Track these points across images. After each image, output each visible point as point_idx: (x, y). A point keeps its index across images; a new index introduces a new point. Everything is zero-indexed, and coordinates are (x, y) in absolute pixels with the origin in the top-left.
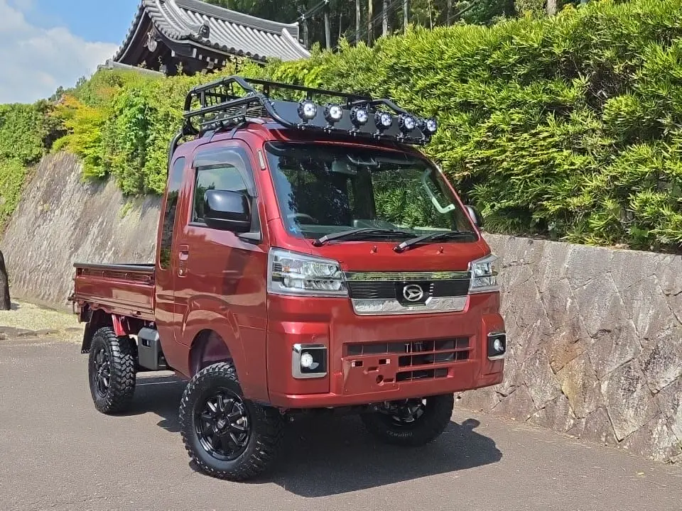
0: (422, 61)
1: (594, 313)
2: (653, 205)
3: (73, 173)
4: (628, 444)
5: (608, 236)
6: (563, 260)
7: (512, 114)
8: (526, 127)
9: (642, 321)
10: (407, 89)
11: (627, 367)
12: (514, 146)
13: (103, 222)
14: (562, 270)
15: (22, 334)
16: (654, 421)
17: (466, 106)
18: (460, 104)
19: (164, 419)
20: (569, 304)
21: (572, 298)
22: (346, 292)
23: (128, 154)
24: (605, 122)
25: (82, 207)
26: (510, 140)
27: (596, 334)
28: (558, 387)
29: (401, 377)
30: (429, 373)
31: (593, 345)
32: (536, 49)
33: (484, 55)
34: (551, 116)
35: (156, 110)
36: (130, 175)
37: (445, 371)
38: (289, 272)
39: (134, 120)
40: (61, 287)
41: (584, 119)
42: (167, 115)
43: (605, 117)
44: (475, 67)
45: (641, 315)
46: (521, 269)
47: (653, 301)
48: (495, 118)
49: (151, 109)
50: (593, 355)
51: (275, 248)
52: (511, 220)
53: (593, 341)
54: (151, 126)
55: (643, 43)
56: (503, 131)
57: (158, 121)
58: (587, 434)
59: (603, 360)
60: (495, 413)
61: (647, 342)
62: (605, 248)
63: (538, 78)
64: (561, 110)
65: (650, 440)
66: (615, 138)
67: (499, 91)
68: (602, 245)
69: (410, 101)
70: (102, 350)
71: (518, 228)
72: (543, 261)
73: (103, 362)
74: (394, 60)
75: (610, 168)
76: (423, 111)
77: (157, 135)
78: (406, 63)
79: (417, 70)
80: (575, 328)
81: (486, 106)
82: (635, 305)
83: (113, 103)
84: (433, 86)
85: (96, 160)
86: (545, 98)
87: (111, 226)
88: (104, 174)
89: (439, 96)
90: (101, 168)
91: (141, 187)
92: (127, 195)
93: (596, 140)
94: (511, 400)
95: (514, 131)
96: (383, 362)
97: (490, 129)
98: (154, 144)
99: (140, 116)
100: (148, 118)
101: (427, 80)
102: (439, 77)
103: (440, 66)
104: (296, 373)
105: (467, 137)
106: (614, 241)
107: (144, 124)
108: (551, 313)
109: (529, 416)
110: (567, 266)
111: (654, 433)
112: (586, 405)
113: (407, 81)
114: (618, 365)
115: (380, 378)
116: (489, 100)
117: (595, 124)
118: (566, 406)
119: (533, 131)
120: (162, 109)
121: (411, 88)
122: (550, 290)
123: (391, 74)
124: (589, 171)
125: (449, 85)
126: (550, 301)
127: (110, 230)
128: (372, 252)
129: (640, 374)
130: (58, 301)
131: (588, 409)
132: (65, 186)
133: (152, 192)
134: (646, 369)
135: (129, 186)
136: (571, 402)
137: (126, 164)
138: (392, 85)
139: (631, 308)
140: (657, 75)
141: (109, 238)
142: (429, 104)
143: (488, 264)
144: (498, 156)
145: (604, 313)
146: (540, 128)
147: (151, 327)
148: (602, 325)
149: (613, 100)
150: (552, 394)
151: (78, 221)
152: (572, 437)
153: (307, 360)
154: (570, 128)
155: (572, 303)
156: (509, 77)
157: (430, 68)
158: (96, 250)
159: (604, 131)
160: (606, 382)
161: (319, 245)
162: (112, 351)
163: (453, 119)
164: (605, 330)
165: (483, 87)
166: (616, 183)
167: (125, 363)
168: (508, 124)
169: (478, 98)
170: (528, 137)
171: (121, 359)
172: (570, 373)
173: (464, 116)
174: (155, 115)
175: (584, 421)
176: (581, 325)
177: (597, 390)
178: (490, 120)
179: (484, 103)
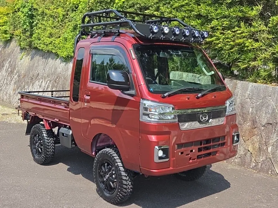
1: (263, 115)
5: (268, 80)
6: (247, 90)
7: (223, 21)
8: (230, 28)
10: (169, 7)
12: (223, 37)
13: (11, 61)
14: (246, 95)
17: (199, 16)
18: (196, 15)
19: (69, 167)
20: (250, 110)
21: (252, 108)
22: (177, 120)
23: (23, 30)
24: (269, 27)
26: (221, 33)
27: (264, 125)
28: (247, 148)
29: (199, 157)
30: (209, 154)
31: (263, 130)
34: (242, 24)
35: (37, 9)
36: (24, 40)
37: (216, 152)
38: (151, 111)
39: (27, 15)
41: (259, 25)
42: (43, 12)
43: (270, 25)
48: (214, 23)
49: (35, 9)
50: (263, 134)
51: (143, 99)
53: (263, 128)
54: (35, 17)
56: (218, 29)
57: (38, 15)
58: (261, 170)
59: (268, 136)
62: (267, 85)
63: (236, 5)
64: (248, 21)
66: (274, 35)
67: (216, 10)
68: (265, 84)
69: (171, 13)
70: (37, 135)
72: (237, 90)
73: (39, 141)
75: (271, 49)
76: (177, 18)
77: (38, 22)
80: (254, 122)
81: (210, 17)
83: (14, 5)
84: (182, 6)
85: (6, 32)
86: (240, 14)
87: (15, 63)
88: (10, 38)
89: (185, 11)
90: (8, 36)
91: (30, 46)
92: (22, 49)
93: (265, 35)
95: (223, 29)
96: (192, 151)
97: (212, 28)
98: (36, 26)
99: (30, 13)
100: (34, 13)
101: (180, 3)
104: (156, 160)
106: (271, 82)
107: (32, 17)
108: (242, 114)
109: (232, 161)
110: (249, 93)
112: (261, 157)
113: (169, 3)
114: (276, 139)
115: (190, 159)
116: (211, 14)
117: (265, 28)
118: (251, 157)
119: (234, 30)
120: (41, 9)
121: (171, 6)
122: (241, 104)
124: (261, 50)
125: (190, 6)
126: (241, 109)
127: (15, 65)
128: (187, 99)
131: (262, 159)
133: (36, 48)
135: (24, 45)
136: (254, 155)
137: (22, 34)
138: (161, 5)
141: (14, 68)
142: (180, 15)
145: (269, 116)
146: (237, 28)
147: (67, 128)
148: (267, 121)
149: (274, 17)
150: (244, 151)
152: (254, 171)
153: (161, 154)
154: (253, 29)
155: (252, 110)
156: (222, 4)
158: (8, 74)
159: (269, 31)
160: (271, 147)
161: (164, 97)
162: (44, 136)
163: (192, 22)
164: (269, 123)
165: (208, 8)
166: (274, 56)
167: (50, 142)
168: (221, 26)
169: (205, 13)
170: (231, 33)
171: (48, 140)
172: (252, 142)
173: (198, 21)
174: (36, 12)
175: (260, 164)
176: (257, 120)
177: (266, 151)
178: (211, 24)
179: (208, 15)
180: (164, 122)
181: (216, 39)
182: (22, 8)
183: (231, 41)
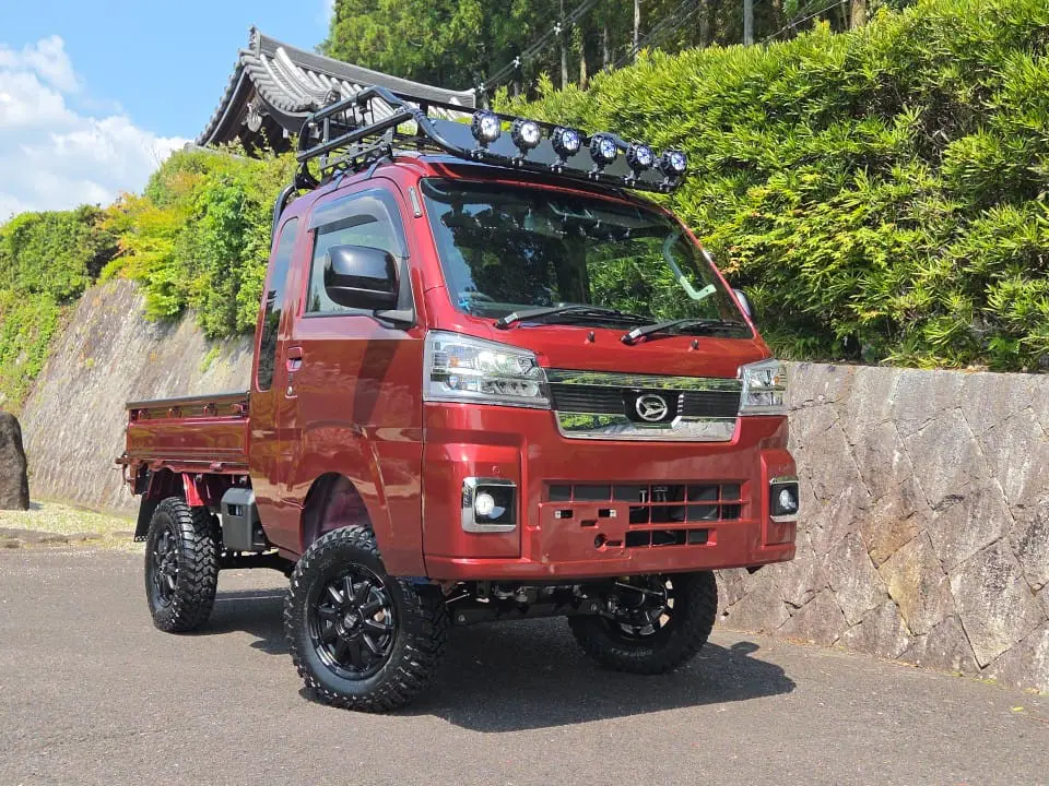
0: (663, 103)
1: (937, 472)
2: (1024, 299)
3: (131, 311)
4: (996, 671)
5: (956, 355)
6: (886, 392)
7: (802, 174)
8: (824, 193)
9: (1012, 479)
11: (990, 552)
13: (175, 379)
14: (884, 408)
15: (44, 541)
16: (1036, 633)
17: (730, 166)
18: (719, 163)
19: (262, 639)
20: (896, 459)
21: (901, 450)
22: (546, 401)
23: (214, 275)
24: (944, 178)
25: (143, 360)
26: (799, 214)
27: (940, 504)
28: (882, 588)
29: (634, 539)
30: (679, 537)
31: (937, 520)
32: (836, 74)
33: (758, 88)
34: (861, 174)
35: (257, 204)
36: (217, 305)
37: (703, 534)
38: (457, 367)
39: (223, 222)
40: (109, 481)
41: (914, 176)
43: (946, 170)
44: (745, 105)
45: (1010, 470)
46: (820, 411)
47: (1029, 447)
48: (776, 182)
49: (250, 204)
50: (937, 535)
51: (435, 330)
52: (803, 341)
53: (935, 514)
54: (250, 228)
55: (1001, 53)
56: (787, 201)
57: (260, 221)
58: (931, 659)
59: (952, 541)
60: (783, 635)
61: (1021, 510)
62: (952, 372)
63: (840, 117)
64: (876, 164)
65: (1031, 662)
66: (962, 201)
67: (780, 140)
68: (946, 368)
70: (167, 533)
71: (813, 353)
72: (854, 396)
73: (168, 552)
74: (620, 104)
75: (955, 247)
77: (259, 242)
78: (638, 107)
79: (656, 117)
80: (906, 495)
81: (762, 164)
82: (1000, 456)
83: (193, 198)
85: (166, 288)
86: (853, 147)
87: (187, 384)
90: (173, 300)
91: (232, 323)
92: (212, 338)
93: (937, 205)
94: (808, 613)
95: (804, 200)
96: (605, 513)
98: (253, 256)
99: (232, 215)
100: (246, 217)
101: (671, 131)
102: (689, 125)
103: (689, 109)
104: (468, 523)
106: (966, 362)
107: (237, 227)
108: (868, 475)
109: (836, 637)
110: (892, 402)
111: (1038, 653)
112: (928, 615)
114: (977, 549)
115: (601, 539)
116: (764, 155)
117: (931, 181)
118: (895, 617)
119: (836, 200)
120: (267, 203)
122: (867, 440)
123: (615, 126)
124: (922, 254)
125: (704, 136)
126: (867, 457)
127: (185, 391)
128: (587, 341)
129: (1014, 561)
131: (930, 619)
132: (118, 330)
134: (1022, 552)
135: (215, 323)
136: (904, 610)
137: (211, 289)
139: (995, 461)
140: (1024, 100)
143: (768, 372)
144: (781, 239)
145: (953, 471)
146: (845, 193)
147: (243, 486)
148: (950, 489)
149: (958, 144)
150: (873, 600)
151: (137, 380)
152: (906, 664)
153: (485, 504)
154: (891, 188)
155: (901, 459)
156: (796, 120)
157: (674, 111)
159: (944, 191)
161: (503, 327)
162: (182, 532)
163: (710, 188)
164: (954, 497)
165: (756, 135)
166: (966, 269)
167: (201, 550)
168: (795, 190)
169: (748, 153)
170: (827, 209)
171: (196, 544)
172: (901, 565)
173: (727, 183)
174: (255, 212)
175: (924, 639)
176: (916, 490)
177: (944, 590)
178: (767, 186)
179: (757, 160)
180: (500, 403)
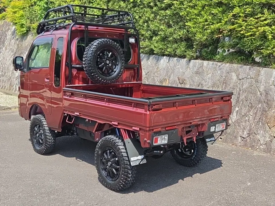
3: (10, 31)
6: (271, 77)
7: (245, 8)
8: (252, 15)
12: (246, 24)
14: (270, 81)
15: (4, 109)
17: (220, 4)
18: (217, 3)
25: (16, 47)
26: (243, 21)
28: (272, 135)
34: (266, 11)
35: (53, 3)
39: (43, 8)
40: (11, 83)
42: (60, 5)
46: (249, 81)
48: (236, 10)
49: (51, 2)
52: (240, 57)
56: (240, 16)
60: (240, 146)
71: (243, 61)
72: (260, 77)
81: (231, 4)
85: (22, 25)
86: (263, 1)
88: (26, 32)
90: (24, 29)
94: (248, 140)
95: (246, 17)
97: (234, 15)
99: (46, 6)
105: (220, 19)
108: (266, 101)
109: (258, 147)
110: (273, 80)
116: (233, 2)
119: (257, 17)
122: (265, 90)
126: (266, 96)
130: (10, 90)
132: (6, 37)
142: (200, 3)
144: (238, 28)
146: (260, 15)
150: (269, 138)
151: (15, 53)
163: (213, 11)
168: (243, 13)
170: (253, 20)
173: (219, 9)
174: (53, 5)
178: (233, 11)
179: (230, 3)
181: (238, 26)
182: (39, 2)
183: (253, 28)
